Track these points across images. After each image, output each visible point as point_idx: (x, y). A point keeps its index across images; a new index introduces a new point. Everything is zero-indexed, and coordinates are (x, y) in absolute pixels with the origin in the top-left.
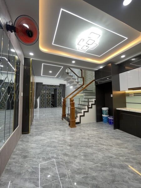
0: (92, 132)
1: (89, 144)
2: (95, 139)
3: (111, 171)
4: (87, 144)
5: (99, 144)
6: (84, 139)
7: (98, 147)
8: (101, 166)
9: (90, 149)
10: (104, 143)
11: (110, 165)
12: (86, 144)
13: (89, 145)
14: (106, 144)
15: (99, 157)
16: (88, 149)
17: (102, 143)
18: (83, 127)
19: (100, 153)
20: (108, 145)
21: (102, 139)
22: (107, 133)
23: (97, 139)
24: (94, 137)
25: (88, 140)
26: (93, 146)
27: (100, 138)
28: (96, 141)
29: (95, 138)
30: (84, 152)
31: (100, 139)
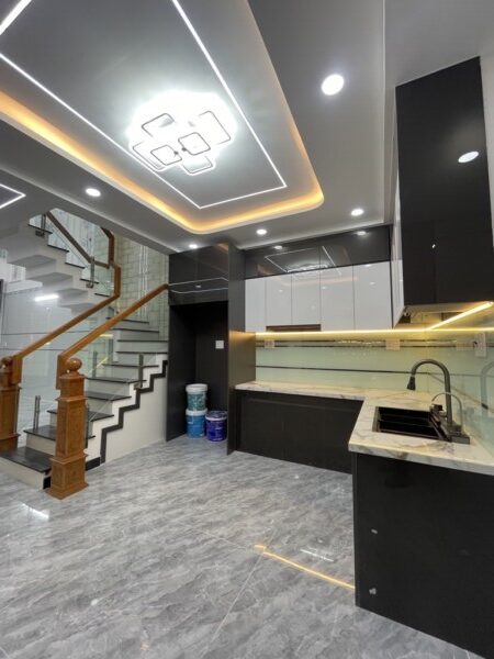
0: (163, 487)
1: (166, 547)
2: (182, 513)
3: (272, 617)
4: (161, 549)
5: (203, 527)
6: (141, 531)
7: (206, 540)
8: (239, 616)
9: (181, 567)
10: (218, 518)
11: (261, 595)
12: (154, 552)
13: (169, 551)
14: (226, 519)
15: (220, 583)
16: (172, 571)
17: (211, 520)
18: (120, 475)
19: (217, 566)
20: (230, 520)
21: (205, 506)
22: (212, 473)
23: (189, 512)
24: (178, 507)
25: (162, 530)
26: (184, 547)
27: (200, 502)
28: (192, 521)
29: (180, 510)
30: (162, 594)
31: (201, 508)
